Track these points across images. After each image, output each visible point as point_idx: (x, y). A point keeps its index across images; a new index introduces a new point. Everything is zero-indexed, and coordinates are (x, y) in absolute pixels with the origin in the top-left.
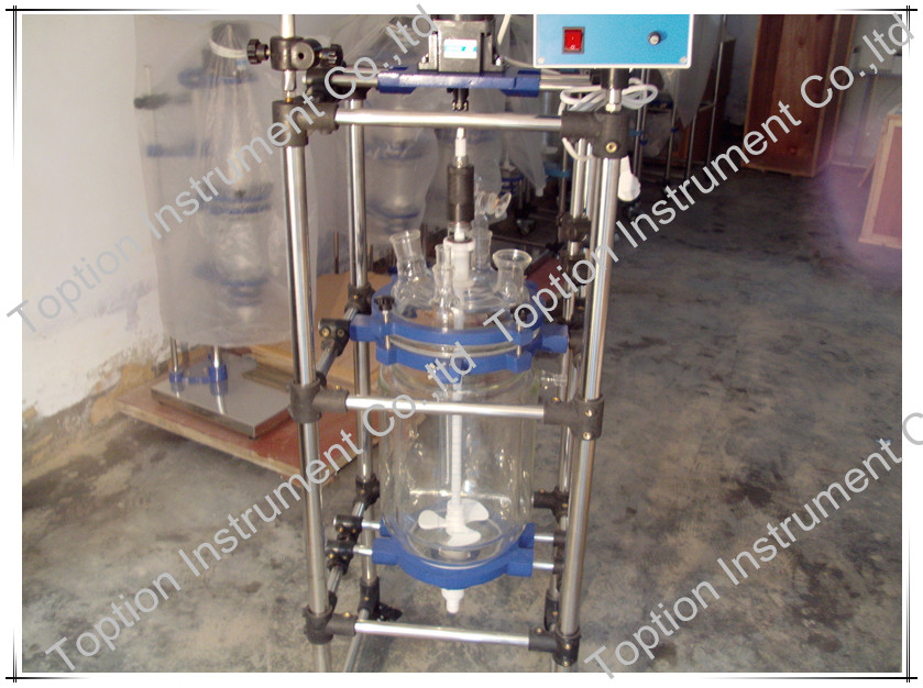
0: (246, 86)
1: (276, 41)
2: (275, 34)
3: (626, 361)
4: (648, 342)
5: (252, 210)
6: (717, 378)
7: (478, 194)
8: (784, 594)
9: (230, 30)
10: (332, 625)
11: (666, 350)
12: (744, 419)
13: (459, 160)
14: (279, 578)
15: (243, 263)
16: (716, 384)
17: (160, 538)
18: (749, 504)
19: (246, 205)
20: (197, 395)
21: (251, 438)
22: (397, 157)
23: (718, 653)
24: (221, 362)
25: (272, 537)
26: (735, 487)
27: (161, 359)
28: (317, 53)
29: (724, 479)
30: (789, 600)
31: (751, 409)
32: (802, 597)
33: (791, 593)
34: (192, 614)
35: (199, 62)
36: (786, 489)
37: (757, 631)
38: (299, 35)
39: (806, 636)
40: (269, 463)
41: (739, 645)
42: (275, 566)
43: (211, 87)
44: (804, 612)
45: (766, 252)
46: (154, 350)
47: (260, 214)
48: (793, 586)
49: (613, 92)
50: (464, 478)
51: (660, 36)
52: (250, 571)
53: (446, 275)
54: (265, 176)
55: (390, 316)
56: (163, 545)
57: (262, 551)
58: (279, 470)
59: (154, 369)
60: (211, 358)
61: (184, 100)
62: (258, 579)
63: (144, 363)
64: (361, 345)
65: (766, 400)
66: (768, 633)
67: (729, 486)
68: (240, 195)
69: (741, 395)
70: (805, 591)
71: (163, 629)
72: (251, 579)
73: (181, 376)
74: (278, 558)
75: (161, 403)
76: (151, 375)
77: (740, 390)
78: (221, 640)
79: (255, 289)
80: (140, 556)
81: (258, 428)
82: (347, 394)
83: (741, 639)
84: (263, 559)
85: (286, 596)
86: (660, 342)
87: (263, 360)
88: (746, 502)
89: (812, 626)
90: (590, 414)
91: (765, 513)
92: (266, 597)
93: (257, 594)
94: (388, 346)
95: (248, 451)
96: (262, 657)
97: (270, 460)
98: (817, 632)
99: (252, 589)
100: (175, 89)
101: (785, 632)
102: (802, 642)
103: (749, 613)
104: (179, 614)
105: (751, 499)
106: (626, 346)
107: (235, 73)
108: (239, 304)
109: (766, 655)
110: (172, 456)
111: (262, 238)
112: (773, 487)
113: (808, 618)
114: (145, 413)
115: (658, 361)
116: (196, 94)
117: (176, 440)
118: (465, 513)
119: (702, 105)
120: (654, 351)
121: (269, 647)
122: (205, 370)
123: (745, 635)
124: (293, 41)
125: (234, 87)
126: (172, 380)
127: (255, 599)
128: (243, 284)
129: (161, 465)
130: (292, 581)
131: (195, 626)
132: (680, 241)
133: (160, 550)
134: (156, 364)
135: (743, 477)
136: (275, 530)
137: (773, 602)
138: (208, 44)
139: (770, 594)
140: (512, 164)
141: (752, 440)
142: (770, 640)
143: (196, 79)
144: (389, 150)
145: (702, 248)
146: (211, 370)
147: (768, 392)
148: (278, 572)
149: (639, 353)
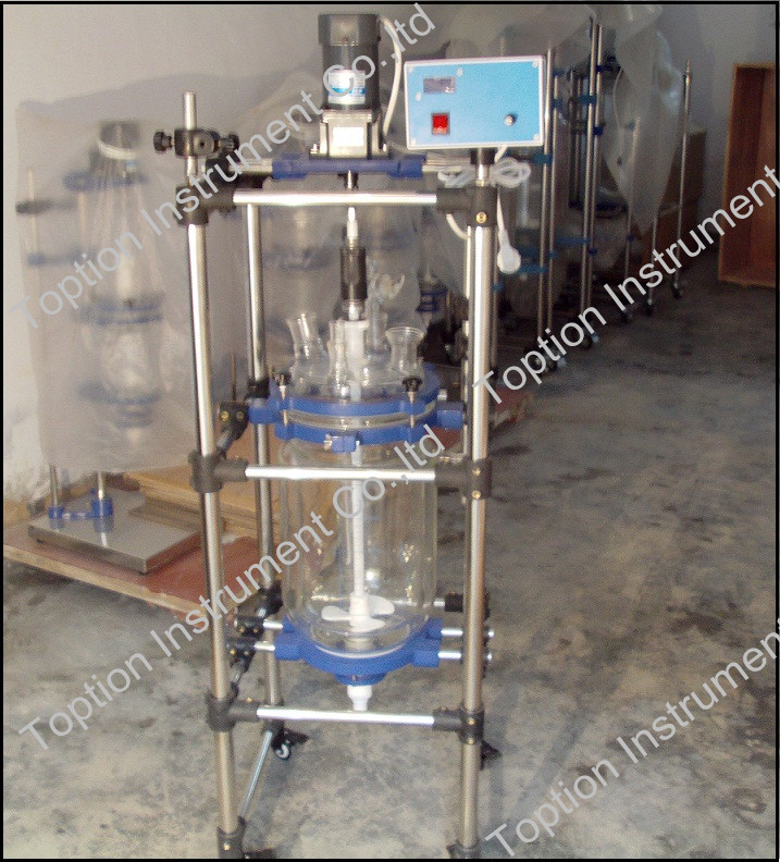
0: (137, 189)
1: (179, 134)
2: (178, 125)
3: (567, 493)
4: (593, 474)
5: (143, 320)
6: (671, 508)
7: (371, 275)
8: (728, 717)
9: (119, 130)
10: (234, 711)
11: (614, 481)
12: (697, 549)
13: (351, 242)
14: (175, 713)
15: (131, 379)
16: (669, 515)
17: (42, 678)
18: (698, 634)
19: (136, 315)
20: (80, 530)
21: (141, 573)
22: (301, 267)
23: (652, 773)
24: (106, 494)
25: (166, 675)
26: (683, 616)
27: (37, 496)
28: (216, 142)
29: (670, 609)
30: (734, 722)
31: (705, 539)
32: (747, 719)
33: (736, 715)
34: (82, 749)
35: (85, 164)
36: (741, 617)
37: (696, 751)
38: (199, 126)
39: (748, 755)
40: (162, 600)
41: (674, 764)
42: (170, 702)
43: (99, 188)
44: (748, 732)
45: (739, 374)
46: (30, 485)
47: (151, 324)
48: (739, 709)
49: (481, 169)
50: (366, 567)
51: (514, 118)
52: (143, 708)
53: (339, 349)
54: (157, 283)
55: (287, 392)
56: (47, 685)
57: (155, 689)
58: (172, 607)
59: (29, 507)
60: (95, 492)
61: (69, 206)
62: (153, 714)
63: (19, 500)
64: (260, 428)
65: (726, 530)
66: (709, 754)
67: (675, 616)
68: (130, 304)
69: (698, 525)
70: (751, 713)
71: (52, 763)
72: (143, 716)
73: (62, 511)
74: (174, 694)
75: (39, 541)
76: (26, 514)
77: (696, 520)
78: (114, 771)
79: (146, 408)
80: (22, 696)
81: (150, 562)
82: (246, 464)
83: (677, 759)
84: (157, 695)
85: (183, 730)
86: (607, 473)
87: (153, 494)
88: (693, 632)
89: (756, 745)
90: (478, 472)
91: (715, 640)
92: (162, 730)
93: (151, 729)
94: (286, 421)
95: (137, 587)
96: (158, 786)
97: (164, 595)
98: (760, 750)
99: (147, 724)
100: (59, 193)
101: (726, 752)
102: (744, 760)
103: (688, 735)
104: (68, 748)
105: (700, 628)
106: (569, 478)
107: (124, 176)
108: (127, 425)
109: (703, 773)
110: (53, 599)
111: (152, 351)
112: (726, 616)
113: (752, 738)
114: (21, 551)
115: (603, 493)
116: (82, 198)
117: (58, 581)
118: (370, 604)
119: (662, 208)
120: (600, 482)
121: (166, 777)
122: (88, 504)
123: (682, 756)
124: (195, 131)
125: (123, 189)
126: (51, 516)
127: (149, 733)
128: (130, 402)
129: (40, 607)
130: (189, 716)
131: (84, 759)
132: (640, 366)
133: (43, 689)
134: (32, 502)
135: (693, 606)
136: (170, 669)
137: (717, 726)
138: (96, 145)
139: (713, 717)
140: (434, 276)
141: (705, 570)
142: (709, 760)
143: (82, 182)
144: (291, 259)
145: (665, 372)
146: (95, 504)
147: (728, 522)
148: (174, 708)
149: (582, 484)
